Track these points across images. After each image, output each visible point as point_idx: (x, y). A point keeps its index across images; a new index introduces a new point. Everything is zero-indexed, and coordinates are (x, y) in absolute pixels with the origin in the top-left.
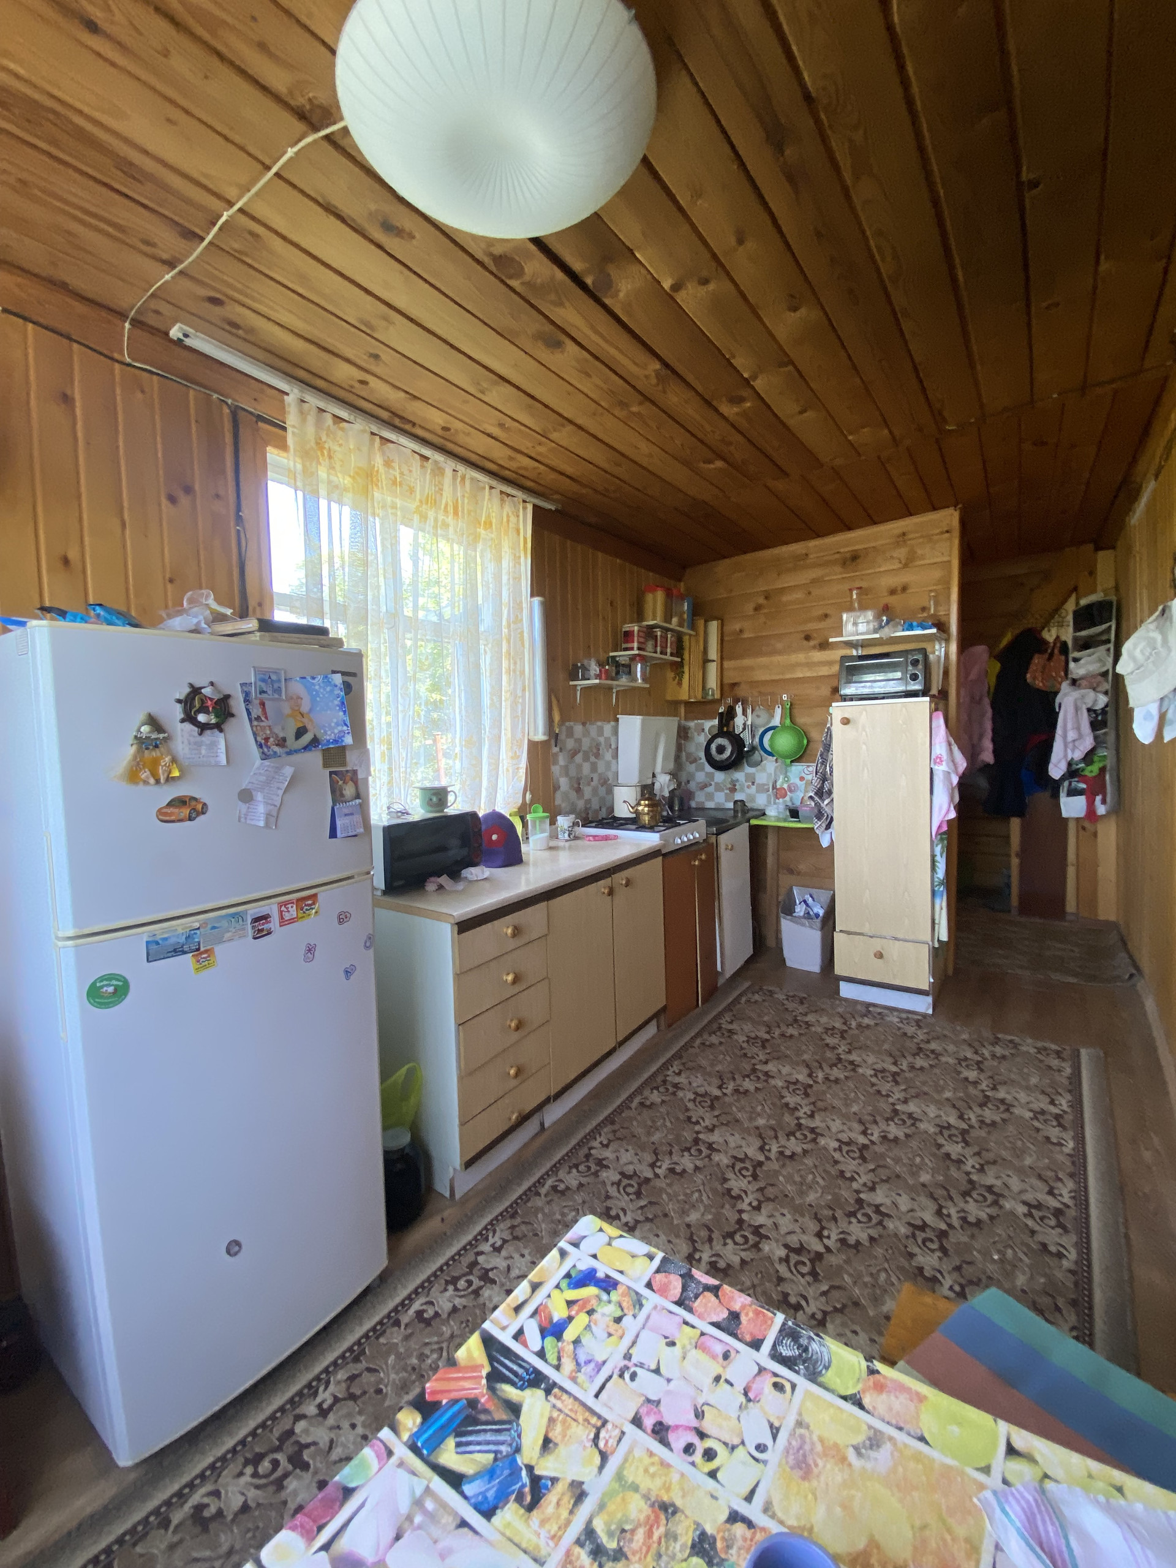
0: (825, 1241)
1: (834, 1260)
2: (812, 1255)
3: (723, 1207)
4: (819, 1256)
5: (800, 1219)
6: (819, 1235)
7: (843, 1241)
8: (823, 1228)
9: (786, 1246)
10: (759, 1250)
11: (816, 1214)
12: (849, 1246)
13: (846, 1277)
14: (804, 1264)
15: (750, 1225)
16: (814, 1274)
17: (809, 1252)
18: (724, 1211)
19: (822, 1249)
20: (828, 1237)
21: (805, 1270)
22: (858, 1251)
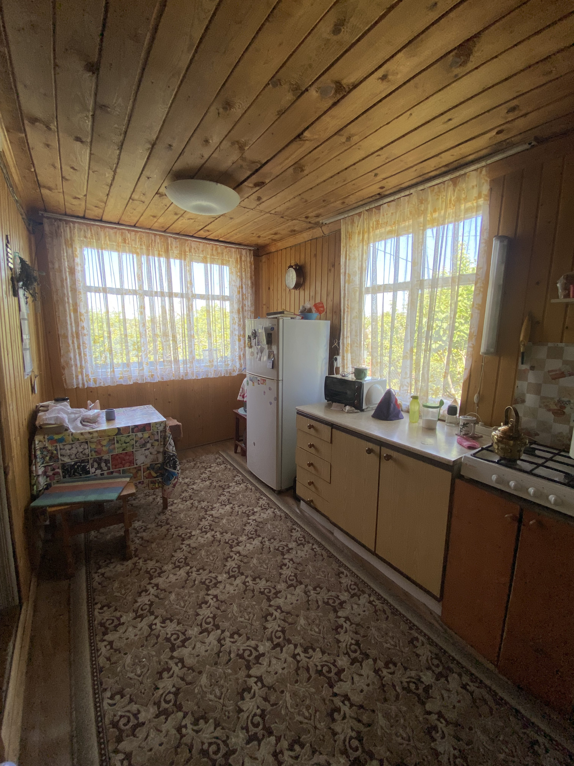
0: (212, 597)
1: (202, 593)
2: (210, 588)
3: (253, 572)
4: (208, 589)
5: (228, 595)
6: (216, 596)
7: (206, 603)
8: (217, 600)
9: (220, 582)
10: (226, 573)
11: (226, 603)
12: (202, 603)
13: (193, 592)
14: (209, 583)
15: (238, 576)
16: (204, 583)
17: (212, 588)
18: (251, 572)
19: (209, 592)
20: (212, 599)
21: (207, 582)
22: (198, 605)
